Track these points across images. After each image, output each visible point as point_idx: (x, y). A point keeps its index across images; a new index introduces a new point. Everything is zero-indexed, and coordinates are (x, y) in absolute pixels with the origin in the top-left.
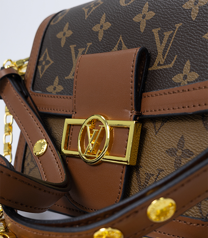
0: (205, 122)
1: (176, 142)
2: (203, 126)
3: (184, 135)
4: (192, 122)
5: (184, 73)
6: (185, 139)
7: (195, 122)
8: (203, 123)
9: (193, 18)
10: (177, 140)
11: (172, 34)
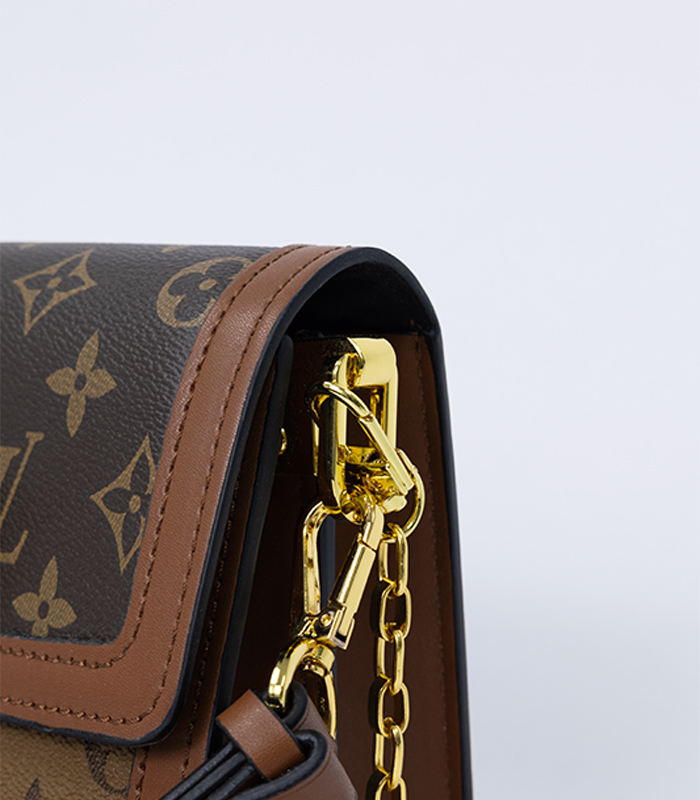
0: (91, 753)
1: (19, 794)
2: (86, 764)
3: (40, 779)
4: (61, 742)
5: (41, 596)
6: (41, 793)
7: (67, 745)
8: (87, 755)
9: (70, 429)
10: (22, 789)
11: (18, 458)
